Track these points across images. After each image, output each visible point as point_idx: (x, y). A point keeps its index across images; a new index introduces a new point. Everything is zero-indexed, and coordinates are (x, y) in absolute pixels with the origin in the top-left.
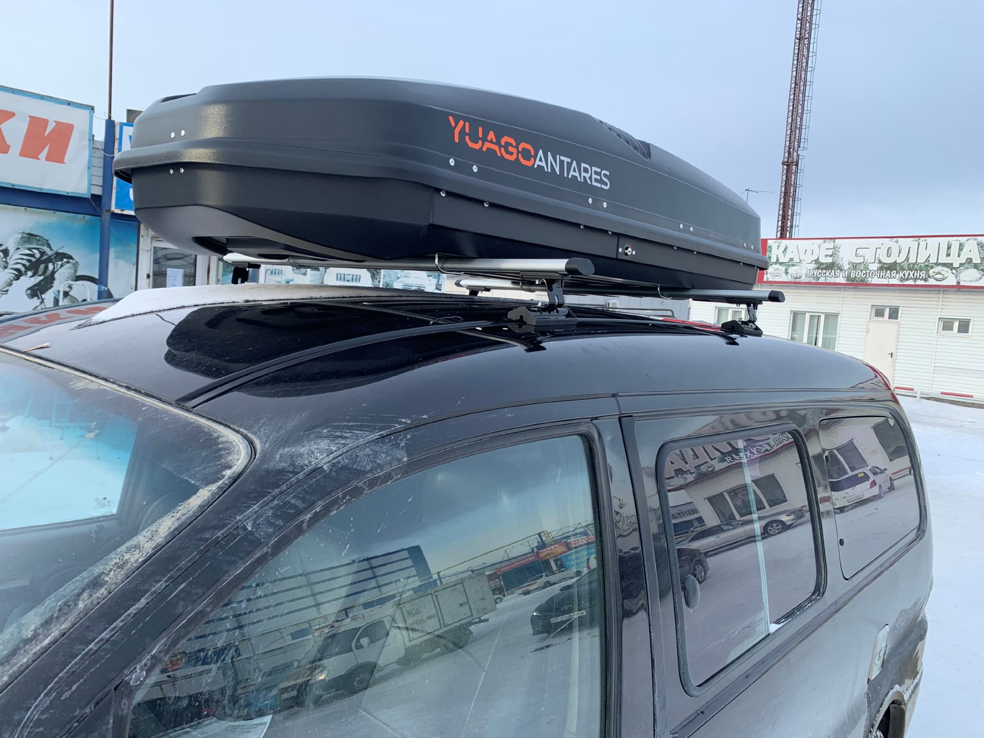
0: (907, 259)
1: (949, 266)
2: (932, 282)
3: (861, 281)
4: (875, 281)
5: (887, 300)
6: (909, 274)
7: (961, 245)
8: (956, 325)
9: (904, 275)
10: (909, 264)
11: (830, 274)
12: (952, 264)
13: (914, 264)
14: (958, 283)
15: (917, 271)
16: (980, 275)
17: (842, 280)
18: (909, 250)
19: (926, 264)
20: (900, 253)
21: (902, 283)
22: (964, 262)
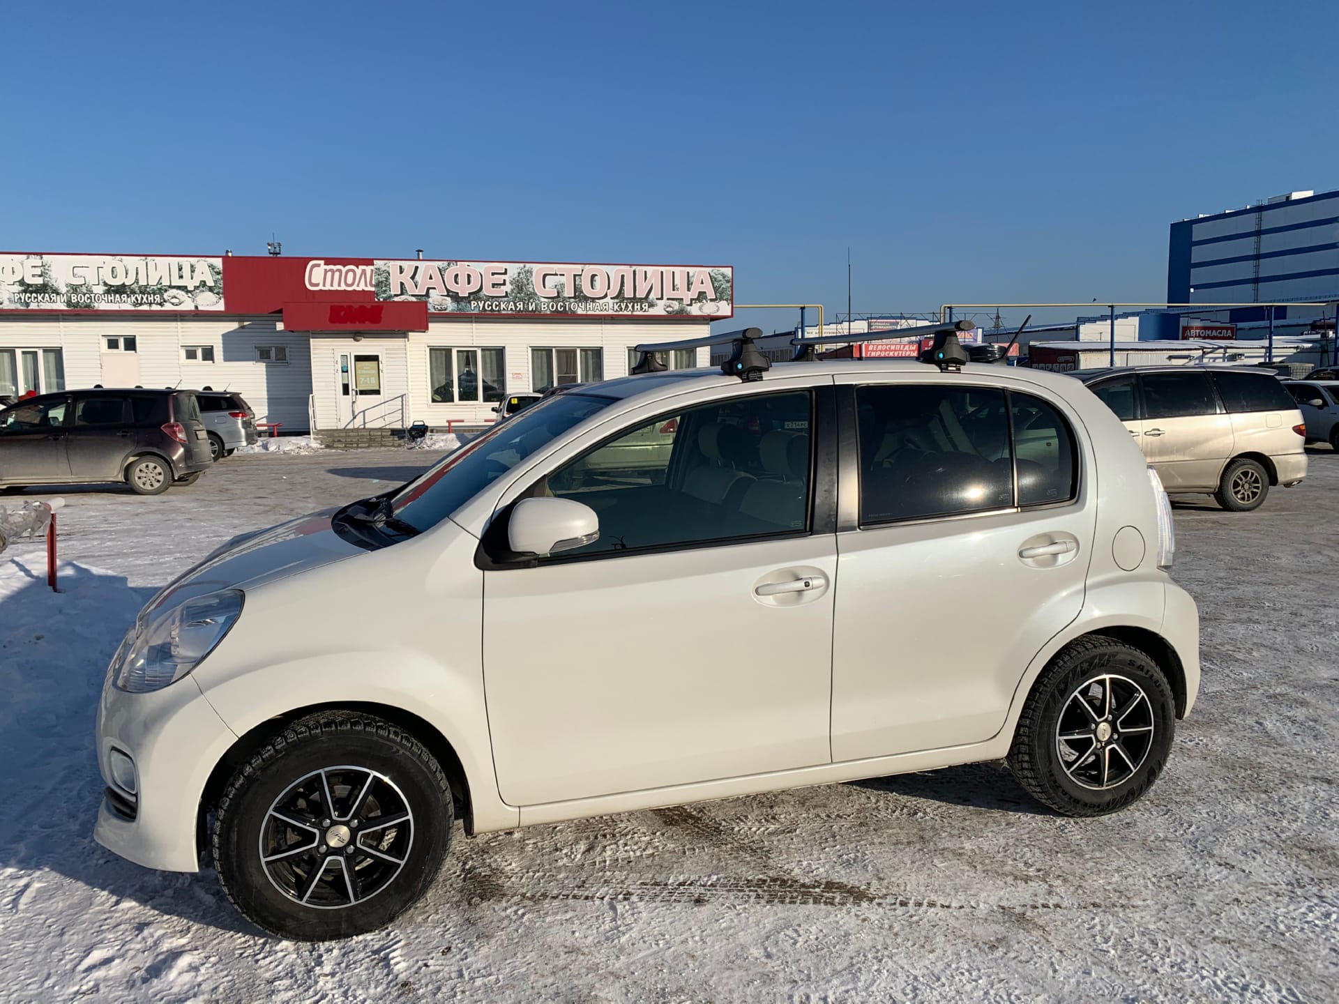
0: (137, 281)
1: (184, 288)
2: (168, 307)
3: (86, 307)
4: (102, 306)
5: (121, 329)
6: (142, 298)
7: (192, 266)
8: (199, 353)
9: (137, 299)
10: (140, 287)
11: (43, 298)
12: (186, 287)
13: (146, 287)
14: (196, 307)
15: (149, 293)
16: (215, 300)
17: (63, 307)
18: (137, 270)
19: (159, 286)
20: (127, 274)
21: (136, 308)
22: (198, 285)
